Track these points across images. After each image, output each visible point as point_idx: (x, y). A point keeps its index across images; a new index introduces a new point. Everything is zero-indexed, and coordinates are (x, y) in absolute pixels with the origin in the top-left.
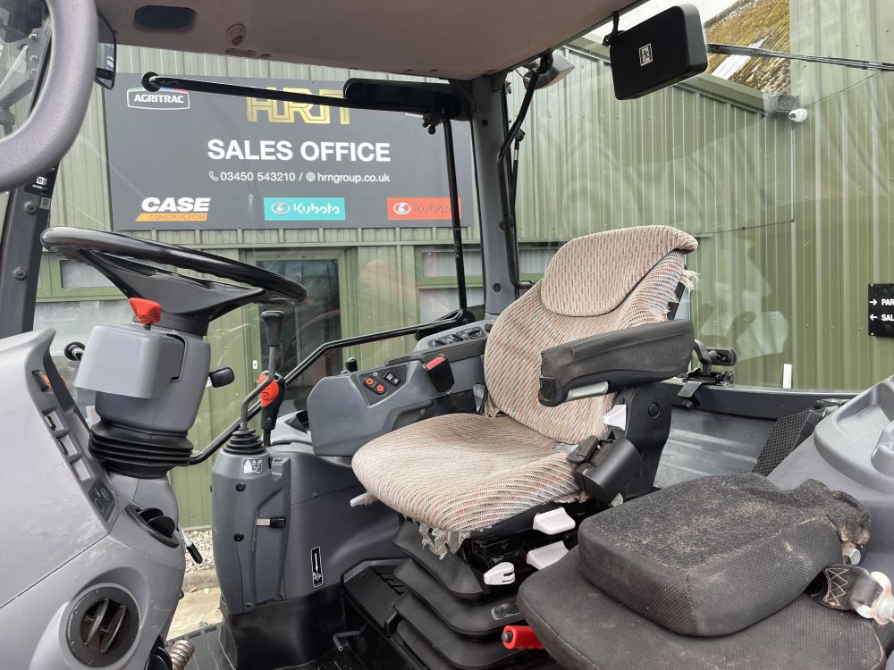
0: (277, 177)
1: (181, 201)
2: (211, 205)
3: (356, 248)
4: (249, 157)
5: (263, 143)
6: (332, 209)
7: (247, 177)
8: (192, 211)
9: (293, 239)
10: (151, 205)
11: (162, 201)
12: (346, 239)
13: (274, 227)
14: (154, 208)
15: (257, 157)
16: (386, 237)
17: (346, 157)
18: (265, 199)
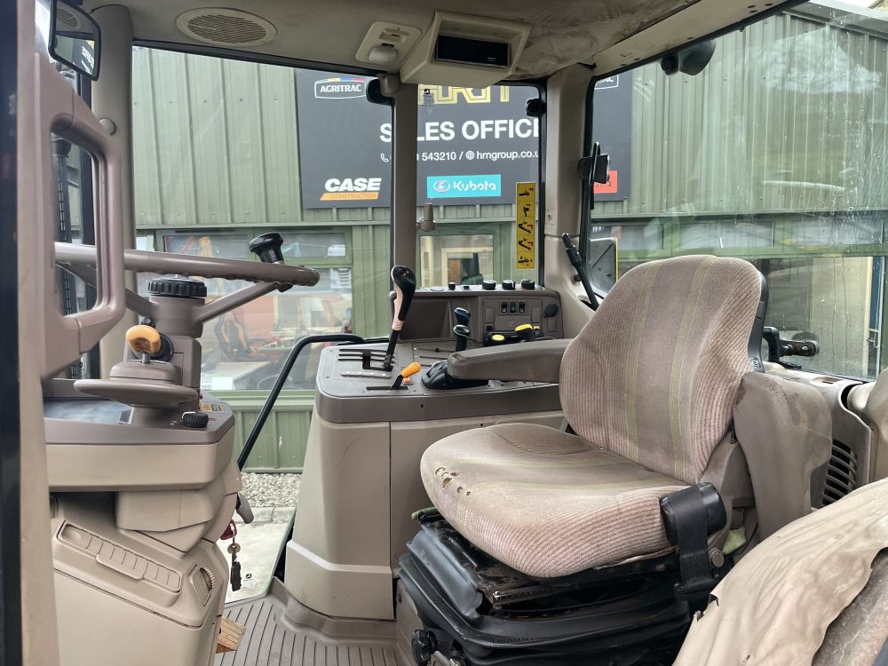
0: (439, 156)
1: (357, 181)
2: (382, 184)
3: (510, 223)
5: (427, 125)
6: (489, 186)
8: (366, 191)
10: (333, 185)
11: (341, 182)
12: (501, 215)
13: (436, 204)
14: (337, 189)
15: (422, 138)
17: (505, 134)
18: (428, 178)
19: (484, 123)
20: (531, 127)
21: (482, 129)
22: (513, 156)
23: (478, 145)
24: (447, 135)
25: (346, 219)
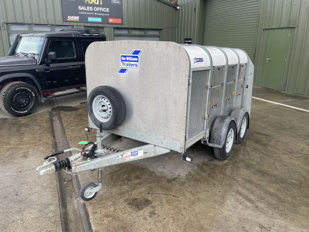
0: (90, 13)
1: (74, 17)
2: (79, 18)
3: (103, 27)
4: (85, 10)
5: (88, 7)
6: (99, 20)
7: (85, 13)
8: (76, 19)
9: (93, 25)
10: (70, 17)
11: (71, 17)
12: (101, 25)
13: (90, 22)
14: (70, 18)
15: (86, 10)
16: (108, 25)
17: (102, 10)
18: (88, 18)
19: (98, 8)
20: (106, 10)
21: (98, 9)
22: (103, 15)
23: (97, 12)
24: (91, 9)
25: (72, 24)
